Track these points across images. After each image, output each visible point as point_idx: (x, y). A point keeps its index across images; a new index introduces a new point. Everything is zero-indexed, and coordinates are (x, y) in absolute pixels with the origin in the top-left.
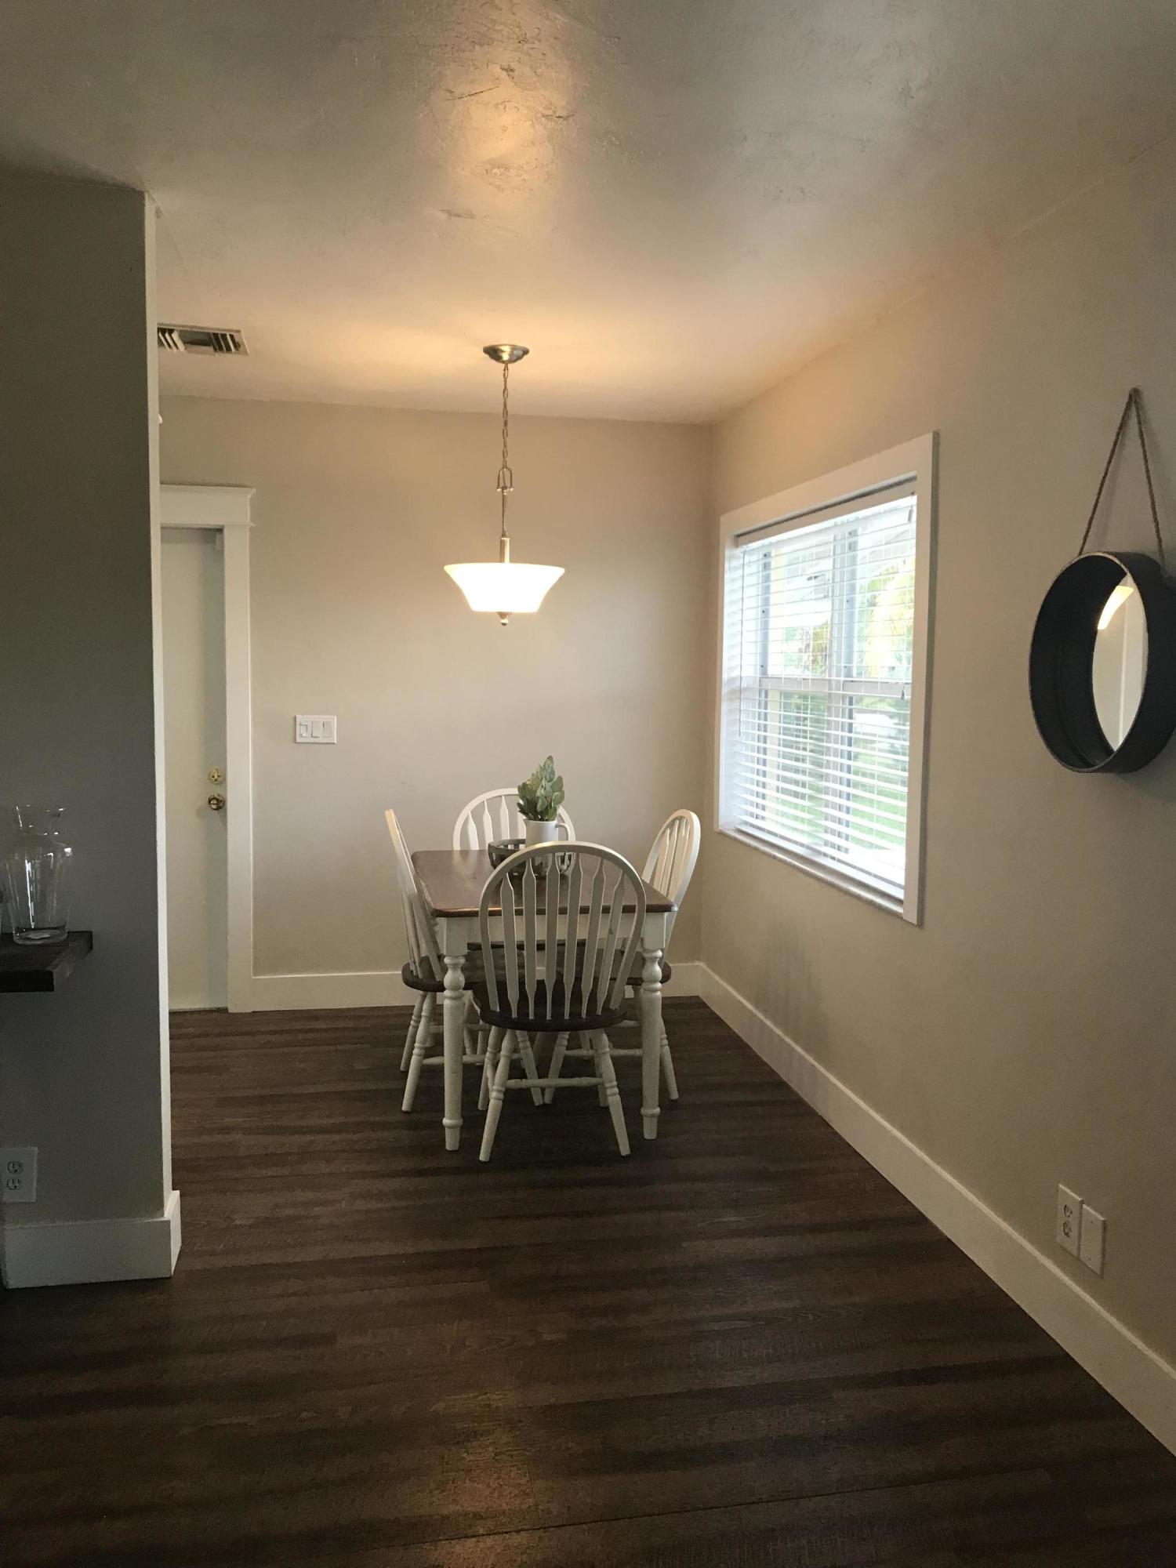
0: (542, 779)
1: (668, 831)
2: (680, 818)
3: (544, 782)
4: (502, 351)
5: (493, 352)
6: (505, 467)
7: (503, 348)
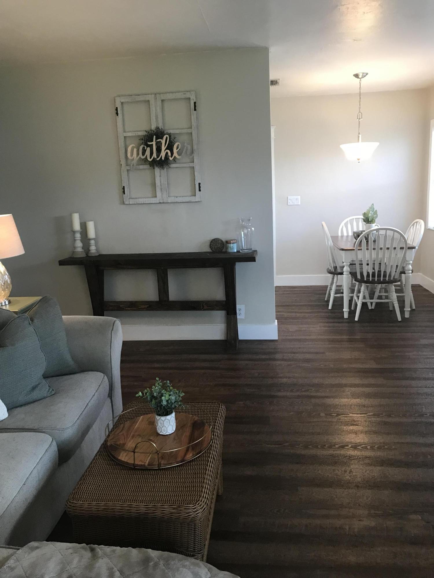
0: (370, 211)
1: (412, 227)
2: (417, 222)
3: (371, 212)
4: (359, 75)
5: (356, 76)
6: (359, 112)
7: (359, 74)
